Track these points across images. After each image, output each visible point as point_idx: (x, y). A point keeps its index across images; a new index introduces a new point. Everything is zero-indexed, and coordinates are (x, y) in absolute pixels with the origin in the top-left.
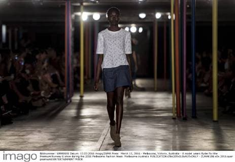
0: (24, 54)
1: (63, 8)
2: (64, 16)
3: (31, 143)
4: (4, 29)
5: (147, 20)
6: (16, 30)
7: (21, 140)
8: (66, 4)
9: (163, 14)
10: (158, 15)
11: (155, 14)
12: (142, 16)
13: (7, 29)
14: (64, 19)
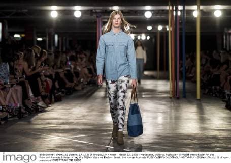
0: (69, 54)
1: (96, 22)
2: (96, 28)
3: (74, 114)
4: (56, 37)
5: (152, 31)
6: (64, 38)
7: (67, 112)
8: (98, 20)
9: (163, 27)
10: (160, 28)
11: (158, 26)
12: (150, 28)
13: (58, 37)
14: (96, 30)
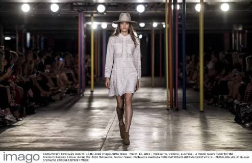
0: (45, 57)
1: (77, 18)
2: (78, 25)
3: (51, 130)
4: (28, 35)
5: (145, 29)
6: (38, 37)
7: (43, 127)
8: (79, 15)
9: (159, 23)
10: (155, 25)
11: (152, 23)
12: (142, 25)
13: (31, 35)
14: (78, 27)
